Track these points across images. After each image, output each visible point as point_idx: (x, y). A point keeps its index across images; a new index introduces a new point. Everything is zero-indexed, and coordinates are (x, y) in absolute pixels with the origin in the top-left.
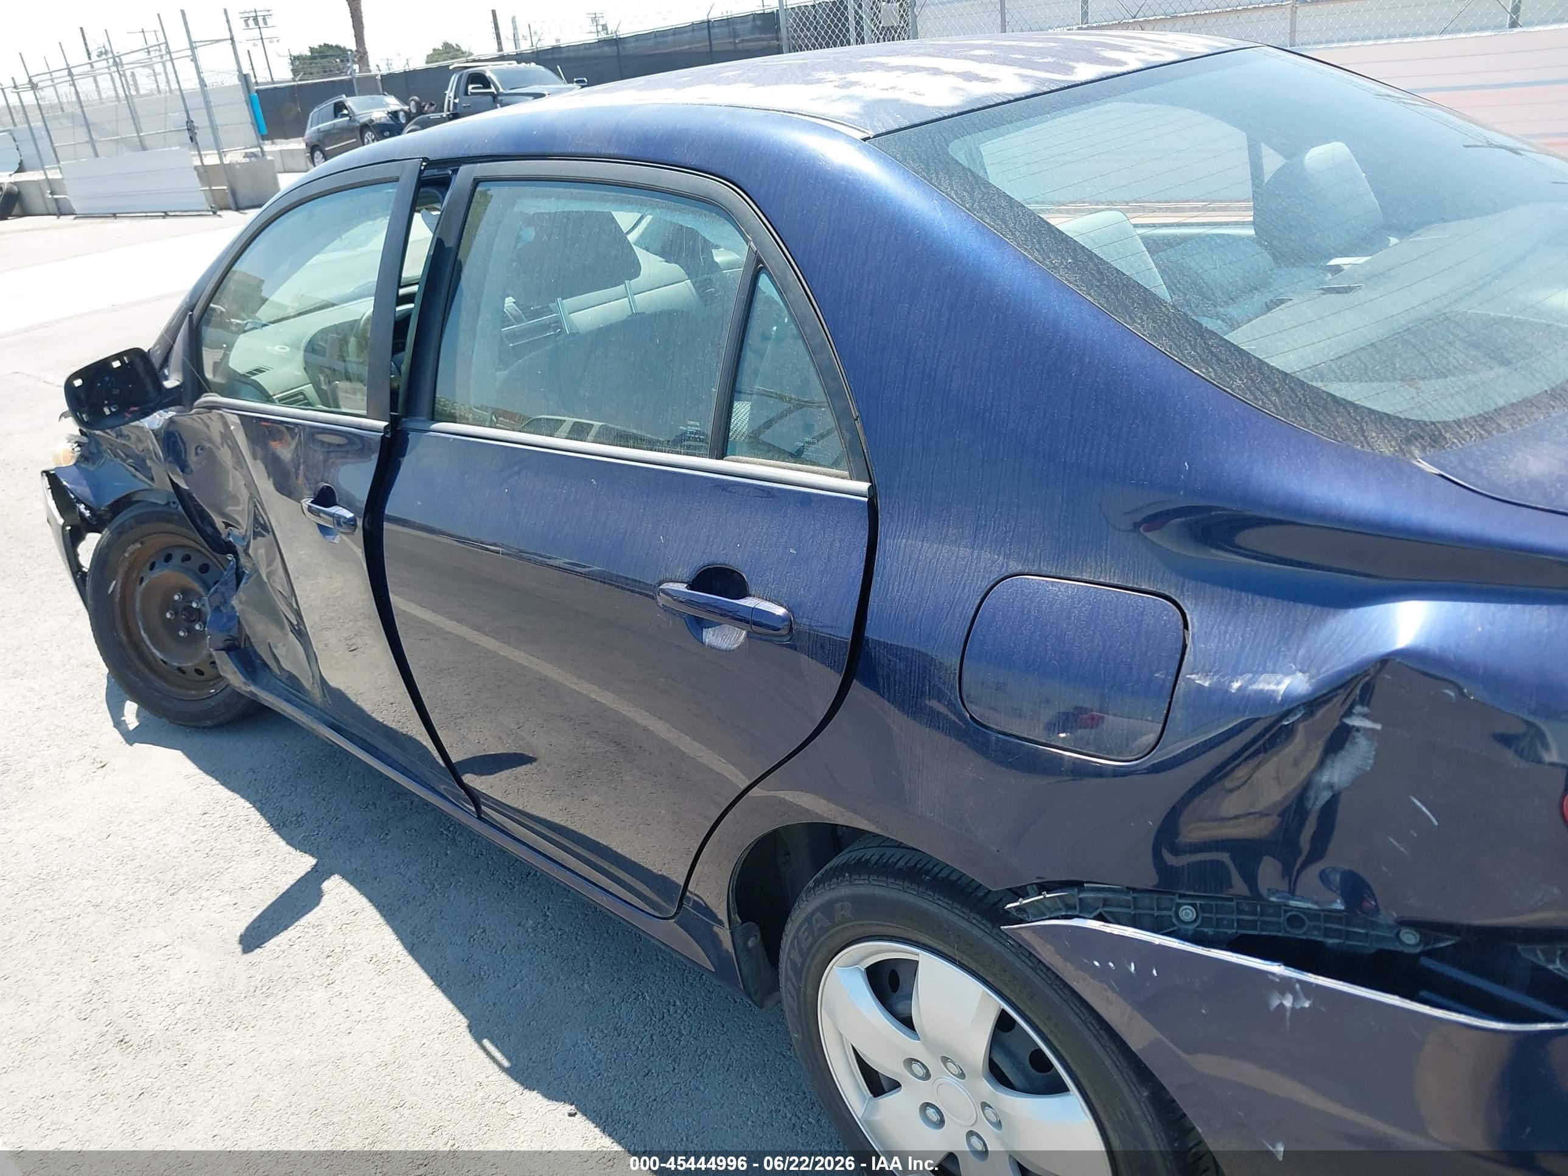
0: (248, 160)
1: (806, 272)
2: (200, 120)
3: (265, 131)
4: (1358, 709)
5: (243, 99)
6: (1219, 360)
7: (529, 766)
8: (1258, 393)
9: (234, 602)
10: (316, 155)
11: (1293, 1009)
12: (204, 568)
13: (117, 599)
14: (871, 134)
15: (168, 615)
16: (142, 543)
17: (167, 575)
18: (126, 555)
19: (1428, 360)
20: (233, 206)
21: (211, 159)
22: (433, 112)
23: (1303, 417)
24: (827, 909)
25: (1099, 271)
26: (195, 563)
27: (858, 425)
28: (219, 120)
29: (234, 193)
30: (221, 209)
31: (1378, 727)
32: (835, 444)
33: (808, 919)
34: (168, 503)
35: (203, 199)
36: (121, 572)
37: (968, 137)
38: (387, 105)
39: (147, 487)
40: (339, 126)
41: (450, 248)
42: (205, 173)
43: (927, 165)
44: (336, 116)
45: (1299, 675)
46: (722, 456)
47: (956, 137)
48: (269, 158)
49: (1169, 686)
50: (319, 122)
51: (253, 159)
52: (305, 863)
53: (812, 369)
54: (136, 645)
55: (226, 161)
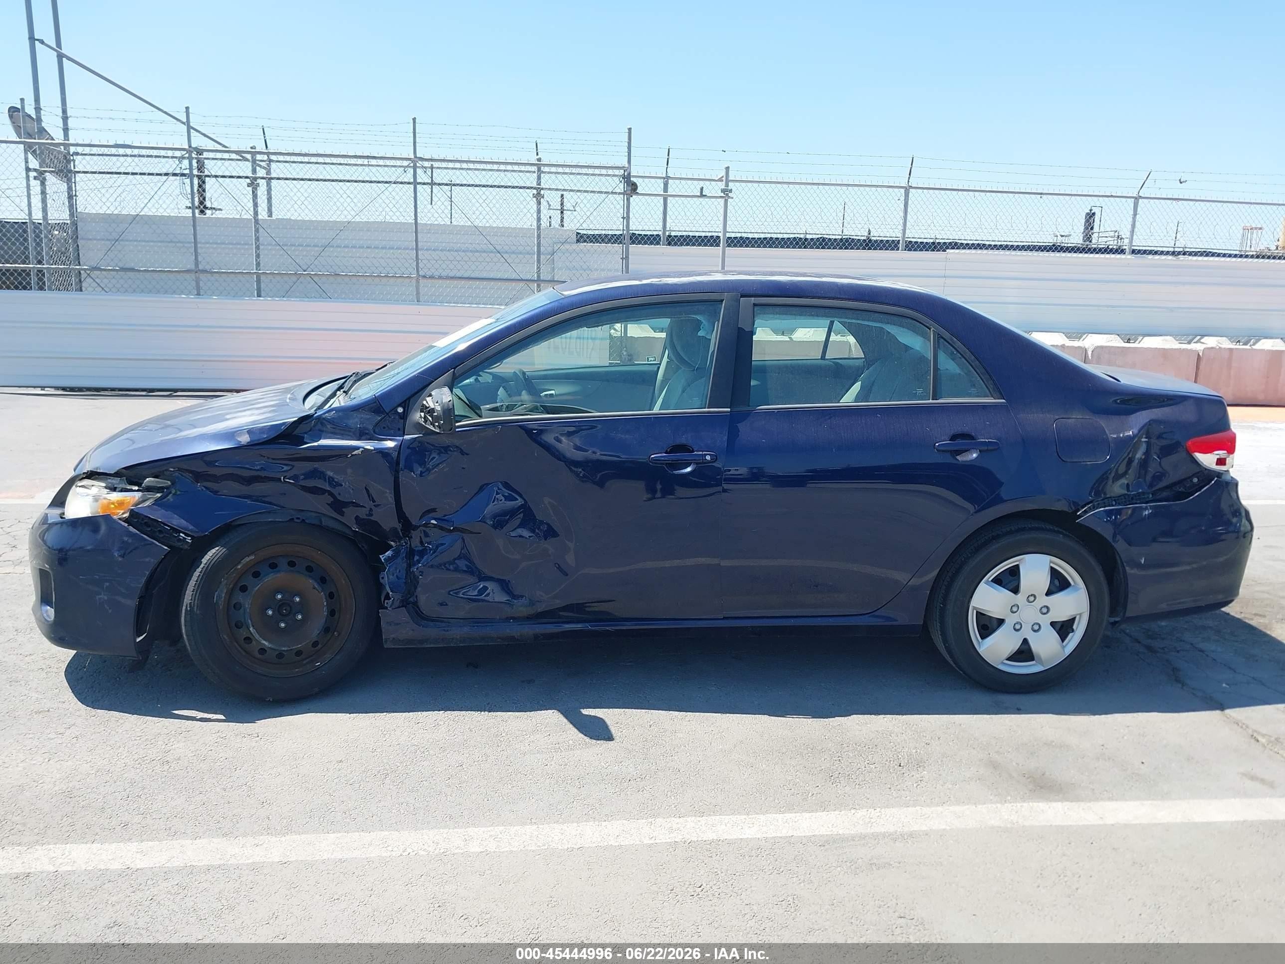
16: (255, 555)
31: (1147, 440)
41: (748, 332)
45: (1132, 430)
46: (937, 399)
49: (1107, 439)
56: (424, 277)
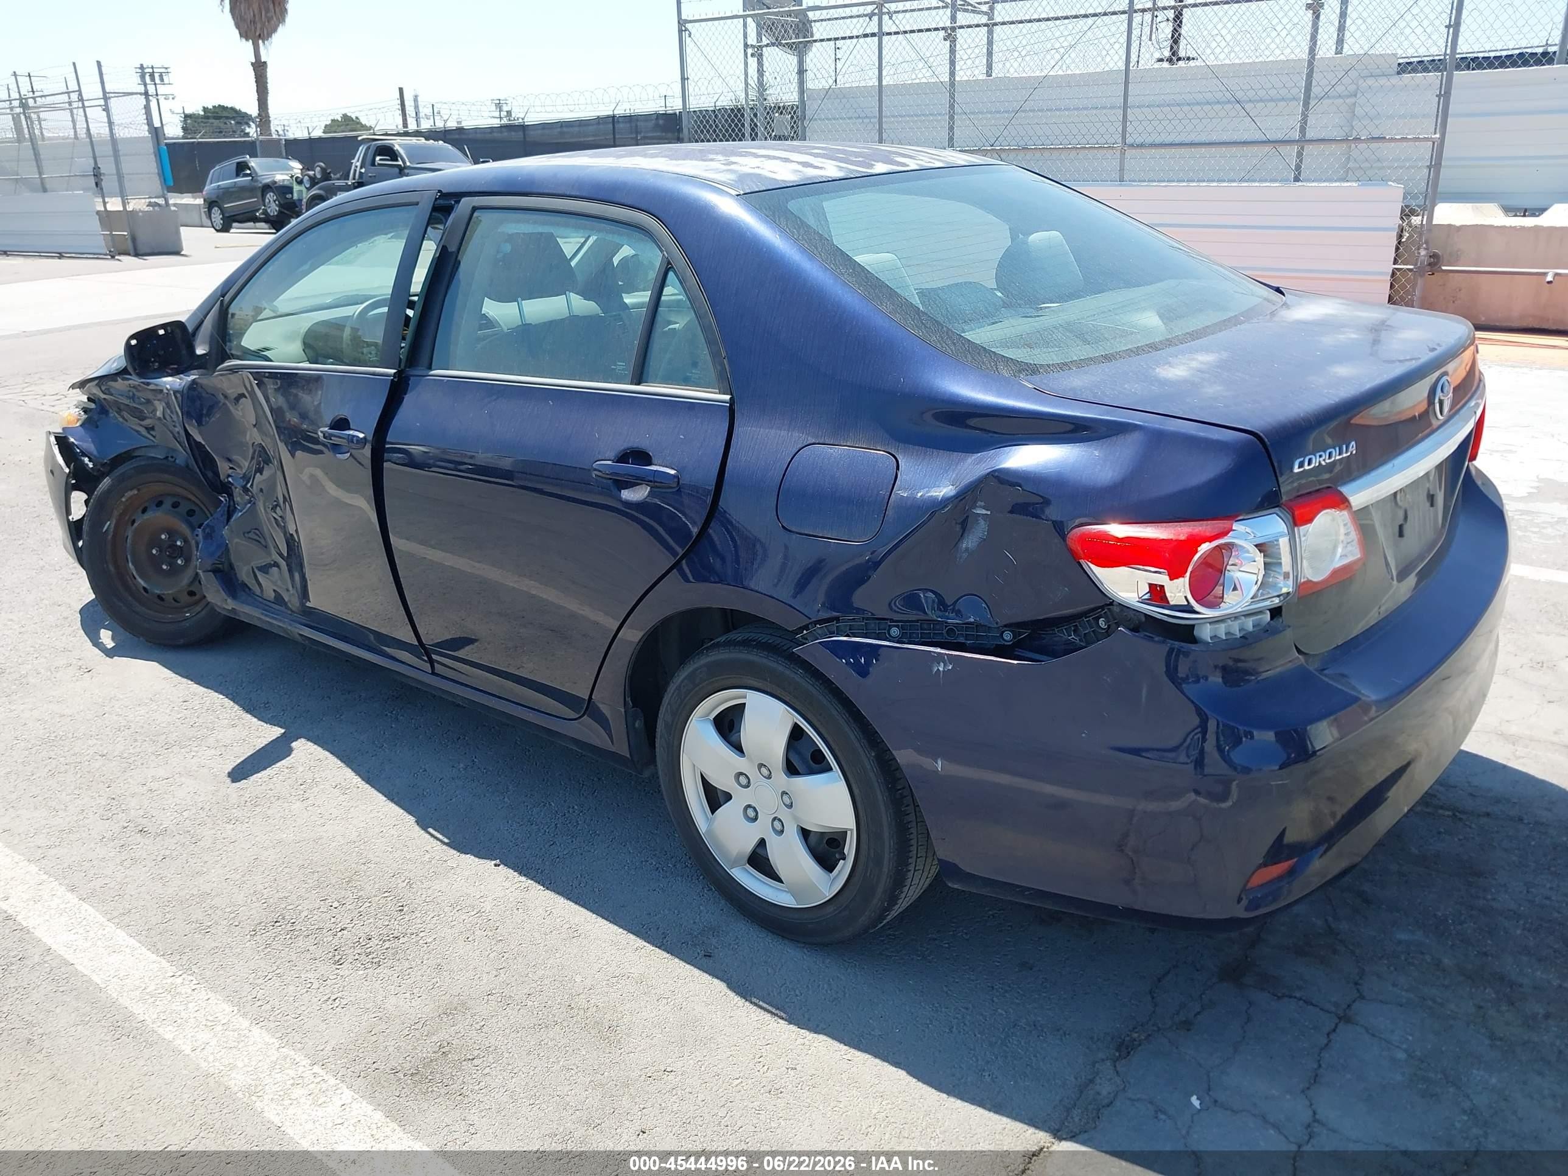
0: (151, 208)
1: (698, 272)
2: (107, 167)
3: (171, 183)
4: (979, 503)
5: (152, 151)
6: (926, 327)
7: (471, 646)
8: (944, 345)
9: (225, 531)
10: (213, 211)
11: (944, 671)
12: (191, 513)
13: (110, 537)
14: (742, 192)
15: (154, 552)
16: (139, 490)
17: (158, 517)
18: (123, 499)
19: (1041, 335)
20: (132, 252)
21: (114, 205)
22: (338, 179)
23: (966, 357)
24: (691, 676)
25: (866, 277)
26: (184, 507)
27: (725, 361)
28: (126, 168)
29: (134, 240)
30: (120, 254)
31: (989, 513)
32: (712, 374)
33: (678, 688)
34: (167, 457)
35: (103, 243)
36: (116, 513)
37: (800, 199)
38: (292, 168)
39: (149, 443)
40: (239, 185)
41: (452, 253)
42: (107, 218)
43: (774, 213)
44: (238, 175)
45: (951, 487)
46: (639, 384)
47: (793, 199)
48: (173, 208)
49: (887, 497)
50: (220, 179)
51: (157, 208)
52: (277, 732)
53: (699, 328)
54: (122, 575)
55: (130, 208)
56: (1132, 146)
